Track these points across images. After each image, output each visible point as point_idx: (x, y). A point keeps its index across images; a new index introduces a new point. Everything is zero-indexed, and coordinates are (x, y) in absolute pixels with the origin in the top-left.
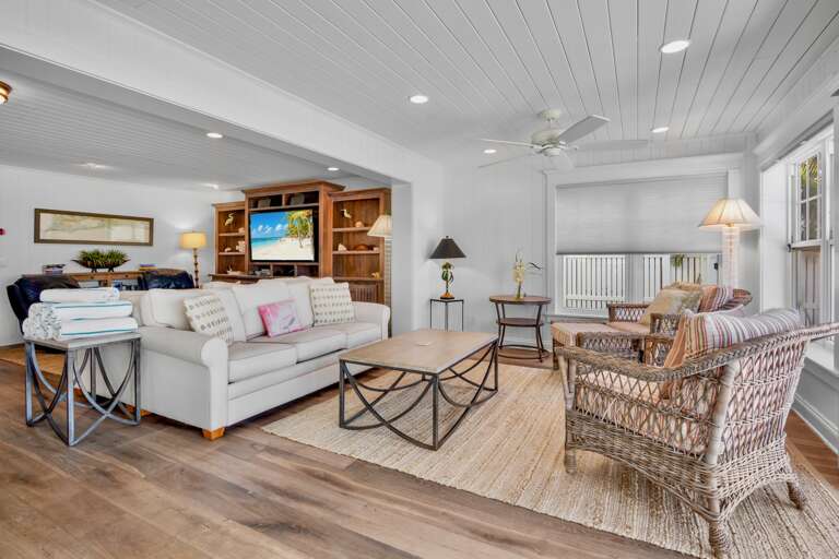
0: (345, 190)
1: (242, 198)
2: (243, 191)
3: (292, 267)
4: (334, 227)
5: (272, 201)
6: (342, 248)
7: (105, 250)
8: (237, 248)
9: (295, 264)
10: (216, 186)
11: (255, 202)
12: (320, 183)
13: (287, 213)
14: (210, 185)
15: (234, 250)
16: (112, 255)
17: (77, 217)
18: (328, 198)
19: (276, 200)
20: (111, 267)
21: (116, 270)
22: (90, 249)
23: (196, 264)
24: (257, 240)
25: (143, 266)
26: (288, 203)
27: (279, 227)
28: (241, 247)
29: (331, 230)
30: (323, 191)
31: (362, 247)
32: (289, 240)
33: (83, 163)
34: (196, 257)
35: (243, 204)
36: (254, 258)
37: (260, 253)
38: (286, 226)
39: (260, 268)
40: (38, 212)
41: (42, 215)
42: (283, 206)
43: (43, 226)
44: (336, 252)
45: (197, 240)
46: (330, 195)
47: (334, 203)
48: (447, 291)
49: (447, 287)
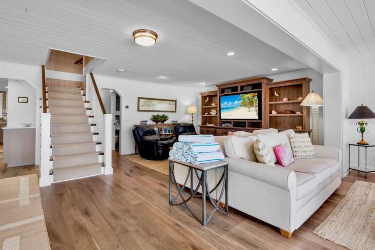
0: (273, 82)
1: (216, 89)
2: (217, 86)
3: (245, 123)
4: (270, 102)
5: (232, 90)
6: (274, 113)
7: (161, 114)
8: (211, 113)
9: (246, 121)
10: (204, 84)
11: (222, 91)
12: (263, 78)
13: (241, 95)
14: (201, 84)
15: (209, 114)
16: (163, 116)
17: (151, 100)
18: (266, 86)
19: (234, 89)
20: (163, 122)
21: (165, 123)
22: (156, 114)
23: (193, 121)
24: (224, 109)
25: (174, 121)
26: (242, 89)
27: (236, 102)
28: (213, 113)
29: (268, 103)
30: (264, 82)
31: (288, 112)
32: (242, 108)
33: (158, 76)
34: (192, 117)
35: (216, 91)
36: (222, 118)
37: (225, 115)
38: (240, 102)
39: (224, 123)
40: (139, 98)
41: (140, 100)
42: (239, 92)
43: (140, 105)
44: (271, 115)
45: (193, 110)
46: (267, 84)
47: (270, 88)
48: (363, 139)
49: (362, 137)
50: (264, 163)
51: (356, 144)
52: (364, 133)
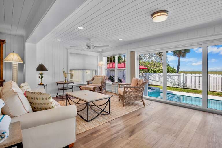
48: (41, 82)
49: (41, 81)
50: (53, 107)
51: (38, 85)
52: (42, 79)
